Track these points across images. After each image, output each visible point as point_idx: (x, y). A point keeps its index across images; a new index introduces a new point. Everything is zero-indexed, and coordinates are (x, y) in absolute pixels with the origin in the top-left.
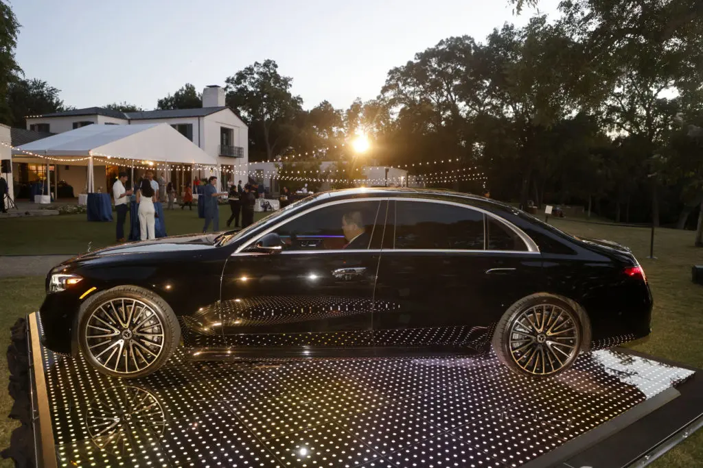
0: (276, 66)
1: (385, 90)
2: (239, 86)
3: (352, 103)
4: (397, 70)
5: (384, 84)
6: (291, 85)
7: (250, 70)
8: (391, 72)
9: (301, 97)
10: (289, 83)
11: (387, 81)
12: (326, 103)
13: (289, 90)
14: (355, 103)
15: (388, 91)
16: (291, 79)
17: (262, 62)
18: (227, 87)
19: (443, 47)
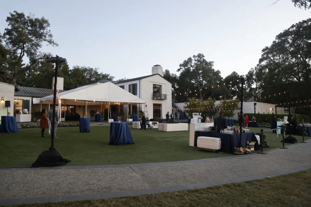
0: (204, 56)
1: (261, 60)
2: (186, 68)
3: (248, 71)
4: (267, 48)
5: (260, 57)
6: (213, 65)
7: (190, 60)
8: (263, 50)
9: (219, 70)
10: (212, 64)
11: (262, 55)
12: (234, 73)
13: (213, 68)
14: (250, 71)
15: (263, 61)
16: (213, 62)
17: (196, 55)
18: (181, 68)
19: (294, 28)
